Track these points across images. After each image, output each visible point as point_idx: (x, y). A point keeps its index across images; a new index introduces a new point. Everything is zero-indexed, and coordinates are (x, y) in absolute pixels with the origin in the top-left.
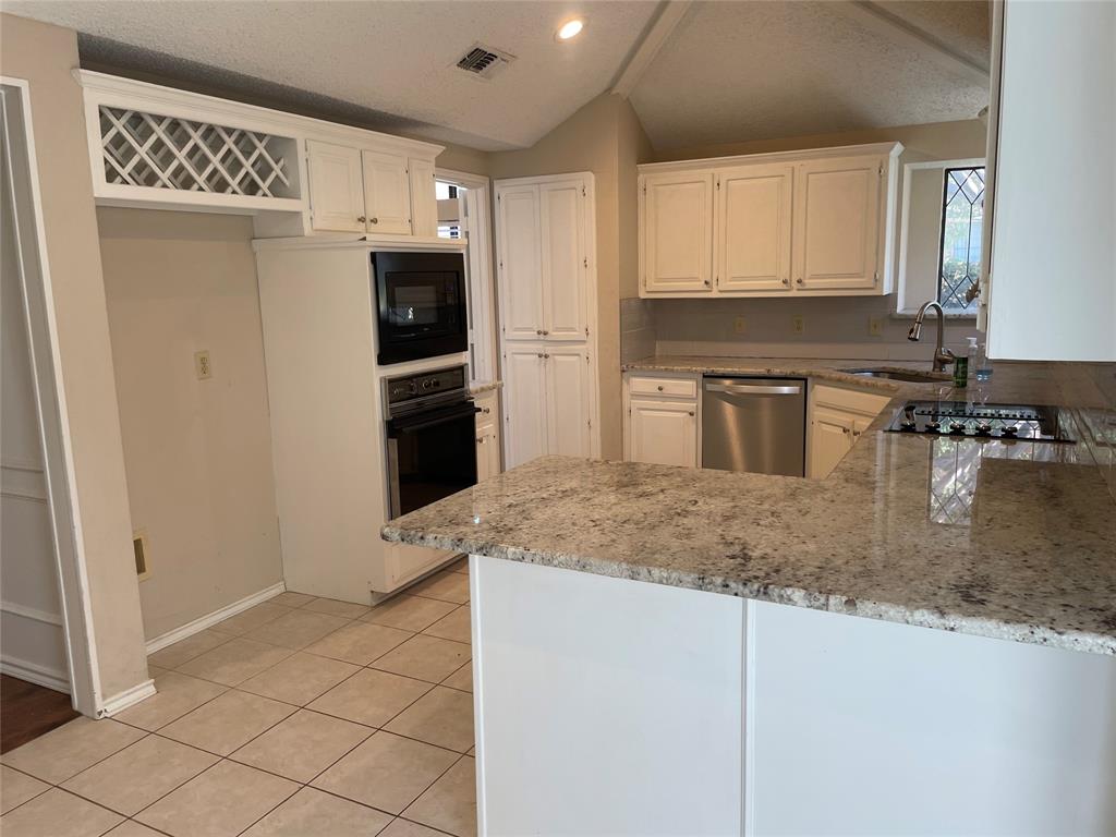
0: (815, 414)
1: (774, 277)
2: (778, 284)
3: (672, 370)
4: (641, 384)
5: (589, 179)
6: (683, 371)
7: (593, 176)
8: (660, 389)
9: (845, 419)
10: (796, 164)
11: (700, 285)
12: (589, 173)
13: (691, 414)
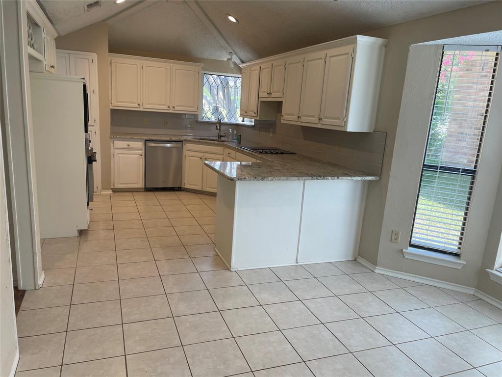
0: (186, 153)
1: (164, 105)
2: (165, 107)
3: (133, 138)
4: (119, 144)
5: (94, 56)
6: (138, 139)
7: (96, 55)
8: (128, 146)
9: (201, 155)
10: (171, 65)
11: (136, 105)
12: (95, 53)
13: (141, 155)
